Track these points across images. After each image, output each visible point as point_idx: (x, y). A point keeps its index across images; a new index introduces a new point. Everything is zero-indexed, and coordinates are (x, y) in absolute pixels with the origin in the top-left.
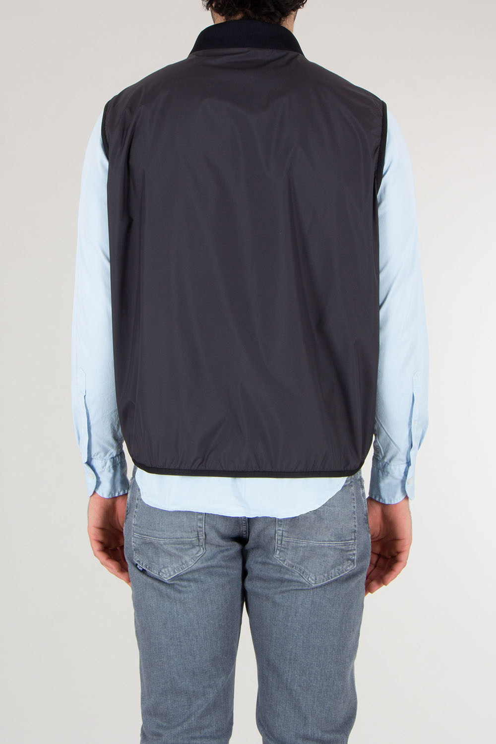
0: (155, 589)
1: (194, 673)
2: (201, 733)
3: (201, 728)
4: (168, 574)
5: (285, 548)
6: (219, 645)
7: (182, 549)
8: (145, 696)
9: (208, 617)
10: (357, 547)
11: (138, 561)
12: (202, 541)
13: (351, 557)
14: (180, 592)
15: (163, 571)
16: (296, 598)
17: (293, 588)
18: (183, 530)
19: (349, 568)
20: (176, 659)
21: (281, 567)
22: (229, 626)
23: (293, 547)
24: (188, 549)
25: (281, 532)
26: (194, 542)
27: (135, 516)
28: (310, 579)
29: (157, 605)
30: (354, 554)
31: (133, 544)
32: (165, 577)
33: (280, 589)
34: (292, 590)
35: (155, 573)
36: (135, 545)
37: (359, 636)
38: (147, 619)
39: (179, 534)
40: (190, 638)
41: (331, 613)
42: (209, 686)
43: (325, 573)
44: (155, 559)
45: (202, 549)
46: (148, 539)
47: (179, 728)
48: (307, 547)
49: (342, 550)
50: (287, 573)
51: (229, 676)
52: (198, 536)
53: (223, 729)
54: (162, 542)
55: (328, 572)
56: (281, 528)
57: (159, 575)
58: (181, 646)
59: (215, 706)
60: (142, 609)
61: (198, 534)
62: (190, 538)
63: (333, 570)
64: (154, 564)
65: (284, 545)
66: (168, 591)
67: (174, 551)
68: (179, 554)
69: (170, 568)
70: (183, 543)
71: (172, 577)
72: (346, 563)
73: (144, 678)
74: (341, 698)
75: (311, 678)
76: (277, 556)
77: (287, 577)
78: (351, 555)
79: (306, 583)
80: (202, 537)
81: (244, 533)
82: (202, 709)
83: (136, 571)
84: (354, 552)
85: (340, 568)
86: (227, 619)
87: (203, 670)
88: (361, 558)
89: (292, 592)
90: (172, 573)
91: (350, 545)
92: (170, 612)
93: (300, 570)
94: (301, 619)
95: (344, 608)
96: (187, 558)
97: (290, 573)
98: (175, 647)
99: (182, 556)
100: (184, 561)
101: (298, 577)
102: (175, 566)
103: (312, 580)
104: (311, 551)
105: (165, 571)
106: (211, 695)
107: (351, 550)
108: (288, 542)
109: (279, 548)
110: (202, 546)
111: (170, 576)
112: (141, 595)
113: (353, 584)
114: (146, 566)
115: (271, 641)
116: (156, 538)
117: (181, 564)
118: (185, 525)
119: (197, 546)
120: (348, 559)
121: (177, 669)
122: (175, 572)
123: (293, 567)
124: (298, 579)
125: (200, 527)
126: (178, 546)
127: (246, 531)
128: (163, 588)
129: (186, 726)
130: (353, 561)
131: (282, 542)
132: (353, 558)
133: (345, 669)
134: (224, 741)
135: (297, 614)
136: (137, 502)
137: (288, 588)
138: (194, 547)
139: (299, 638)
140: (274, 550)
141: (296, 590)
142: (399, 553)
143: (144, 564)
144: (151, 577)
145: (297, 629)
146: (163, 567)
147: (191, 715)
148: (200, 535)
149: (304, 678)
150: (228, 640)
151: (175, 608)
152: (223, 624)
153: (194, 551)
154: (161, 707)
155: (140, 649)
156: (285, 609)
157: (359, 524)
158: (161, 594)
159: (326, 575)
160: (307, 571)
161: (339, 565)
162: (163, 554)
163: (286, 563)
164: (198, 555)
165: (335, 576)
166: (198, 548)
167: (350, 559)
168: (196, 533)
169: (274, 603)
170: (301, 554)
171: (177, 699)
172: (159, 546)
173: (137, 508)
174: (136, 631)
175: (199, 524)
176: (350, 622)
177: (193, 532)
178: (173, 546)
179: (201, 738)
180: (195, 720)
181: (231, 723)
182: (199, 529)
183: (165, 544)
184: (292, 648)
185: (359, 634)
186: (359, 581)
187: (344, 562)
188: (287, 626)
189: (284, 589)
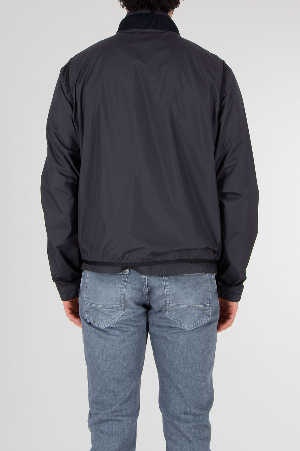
0: (96, 333)
1: (118, 380)
2: (121, 413)
3: (122, 411)
4: (104, 325)
5: (171, 310)
6: (132, 365)
7: (112, 311)
8: (91, 393)
9: (126, 349)
10: (211, 308)
11: (87, 318)
12: (123, 306)
13: (208, 313)
14: (111, 335)
15: (101, 323)
16: (178, 337)
17: (177, 331)
18: (112, 300)
19: (207, 319)
20: (108, 373)
21: (170, 320)
22: (138, 354)
23: (175, 309)
24: (115, 311)
25: (168, 301)
26: (118, 307)
27: (85, 293)
28: (186, 327)
29: (98, 342)
30: (210, 312)
31: (84, 308)
32: (102, 327)
33: (169, 332)
34: (176, 332)
35: (96, 325)
36: (86, 309)
37: (214, 357)
38: (92, 350)
39: (110, 303)
40: (116, 361)
41: (198, 344)
42: (127, 388)
43: (194, 323)
44: (97, 317)
45: (123, 311)
46: (93, 305)
47: (109, 410)
48: (183, 309)
49: (203, 310)
50: (173, 324)
51: (138, 382)
52: (121, 304)
53: (134, 411)
54: (101, 307)
55: (195, 322)
56: (168, 299)
57: (99, 325)
58: (111, 365)
59: (129, 398)
60: (89, 345)
61: (121, 302)
62: (116, 305)
63: (198, 321)
64: (96, 319)
65: (171, 308)
66: (104, 334)
67: (108, 312)
68: (110, 314)
69: (105, 322)
70: (112, 308)
71: (106, 327)
72: (206, 317)
73: (90, 383)
74: (204, 391)
75: (188, 381)
76: (167, 314)
77: (173, 325)
78: (208, 312)
79: (184, 329)
80: (123, 304)
81: (147, 301)
82: (122, 400)
83: (86, 323)
84: (210, 311)
85: (203, 320)
86: (137, 350)
87: (123, 378)
88: (214, 314)
89: (176, 333)
90: (106, 325)
91: (207, 307)
92: (105, 346)
93: (180, 321)
94: (182, 348)
95: (205, 341)
96: (114, 316)
97: (175, 323)
98: (107, 366)
99: (112, 315)
100: (112, 318)
101: (179, 325)
102: (108, 320)
103: (187, 326)
104: (186, 311)
105: (102, 324)
106: (128, 392)
107: (208, 310)
108: (173, 306)
109: (168, 310)
110: (123, 309)
111: (105, 326)
112: (88, 337)
113: (210, 328)
114: (92, 321)
115: (165, 360)
116: (98, 305)
117: (111, 319)
118: (114, 297)
119: (120, 310)
120: (207, 315)
121: (109, 378)
122: (107, 324)
123: (176, 320)
124: (179, 327)
125: (122, 299)
126: (110, 309)
127: (147, 300)
128: (101, 333)
129: (113, 409)
130: (209, 315)
131: (169, 307)
132: (209, 314)
133: (206, 375)
134: (134, 418)
135: (179, 345)
136: (86, 285)
137: (174, 331)
138: (118, 310)
139: (181, 359)
140: (165, 311)
141: (178, 332)
142: (230, 314)
143: (90, 320)
144: (94, 327)
145: (180, 354)
146: (101, 322)
147: (116, 403)
148: (122, 303)
149: (184, 380)
150: (137, 362)
151: (108, 344)
152: (135, 353)
153: (119, 313)
154: (100, 399)
155: (88, 367)
156: (173, 342)
157: (212, 295)
158: (100, 336)
159: (195, 324)
160: (184, 322)
161: (202, 318)
162: (101, 314)
163: (172, 318)
164: (121, 315)
165: (200, 324)
166: (120, 311)
167: (208, 315)
168: (120, 302)
169: (167, 340)
170: (180, 313)
171: (109, 395)
172: (99, 309)
173: (86, 288)
174: (85, 357)
175: (122, 297)
176: (209, 349)
177: (118, 301)
178: (107, 309)
179: (121, 416)
180: (118, 406)
181: (139, 408)
182: (122, 300)
183: (103, 308)
184: (177, 364)
185: (214, 356)
186: (213, 326)
187: (204, 317)
188: (174, 352)
189: (172, 331)
